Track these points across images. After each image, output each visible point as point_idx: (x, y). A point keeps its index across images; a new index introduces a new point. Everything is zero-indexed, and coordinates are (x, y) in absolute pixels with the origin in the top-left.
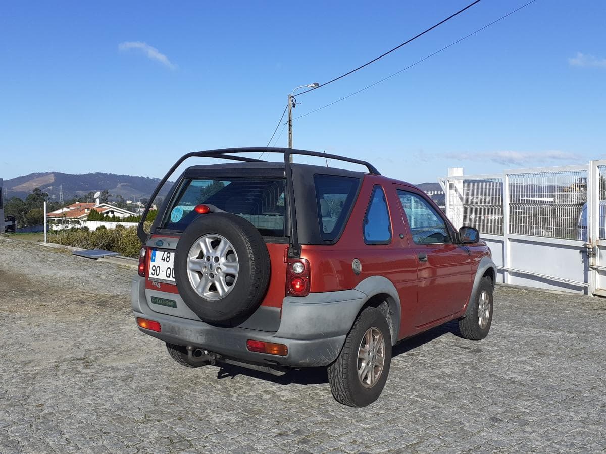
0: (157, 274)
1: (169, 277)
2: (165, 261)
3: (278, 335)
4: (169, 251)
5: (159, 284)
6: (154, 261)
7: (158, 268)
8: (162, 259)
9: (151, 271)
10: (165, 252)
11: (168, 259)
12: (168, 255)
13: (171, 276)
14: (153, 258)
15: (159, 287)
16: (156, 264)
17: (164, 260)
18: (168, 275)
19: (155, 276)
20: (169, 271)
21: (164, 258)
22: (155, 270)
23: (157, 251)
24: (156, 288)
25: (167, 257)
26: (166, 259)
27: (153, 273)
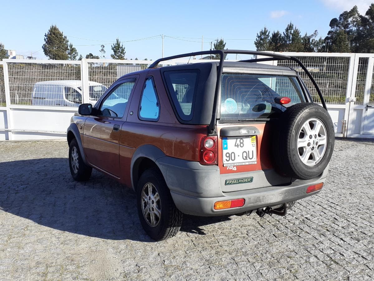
0: (233, 158)
1: (246, 159)
2: (239, 147)
4: (241, 137)
5: (235, 167)
6: (226, 148)
7: (233, 154)
8: (235, 146)
9: (225, 158)
11: (242, 145)
12: (242, 141)
13: (248, 158)
14: (225, 146)
15: (235, 169)
16: (230, 150)
17: (238, 146)
18: (245, 158)
19: (231, 161)
20: (245, 154)
21: (238, 144)
22: (229, 156)
23: (228, 139)
24: (231, 171)
25: (241, 143)
26: (239, 145)
27: (228, 159)
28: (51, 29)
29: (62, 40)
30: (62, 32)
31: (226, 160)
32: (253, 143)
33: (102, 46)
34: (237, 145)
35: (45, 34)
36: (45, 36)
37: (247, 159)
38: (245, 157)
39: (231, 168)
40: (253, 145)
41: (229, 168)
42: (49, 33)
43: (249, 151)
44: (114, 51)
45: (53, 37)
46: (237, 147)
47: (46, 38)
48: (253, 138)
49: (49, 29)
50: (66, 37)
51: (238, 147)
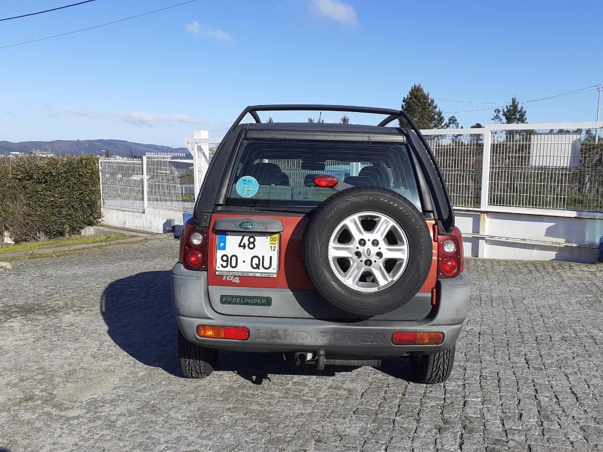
0: (234, 264)
2: (247, 248)
3: (436, 323)
4: (252, 234)
5: (238, 278)
6: (224, 248)
7: (234, 258)
8: (240, 246)
9: (219, 262)
10: (243, 236)
11: (251, 246)
12: (252, 240)
13: (261, 267)
14: (222, 245)
15: (238, 281)
16: (229, 252)
17: (244, 247)
18: (255, 266)
19: (229, 269)
20: (256, 261)
21: (244, 244)
22: (227, 260)
23: (227, 235)
24: (230, 284)
25: (250, 243)
26: (247, 245)
27: (225, 264)
28: (412, 90)
29: (427, 106)
30: (428, 94)
31: (222, 265)
32: (273, 245)
33: (497, 111)
34: (242, 244)
35: (403, 99)
36: (403, 101)
37: (259, 269)
38: (256, 264)
39: (230, 278)
40: (273, 249)
41: (226, 279)
42: (409, 96)
43: (263, 257)
44: (506, 119)
45: (414, 102)
46: (242, 248)
47: (404, 104)
48: (273, 236)
49: (410, 90)
50: (432, 101)
51: (244, 249)
